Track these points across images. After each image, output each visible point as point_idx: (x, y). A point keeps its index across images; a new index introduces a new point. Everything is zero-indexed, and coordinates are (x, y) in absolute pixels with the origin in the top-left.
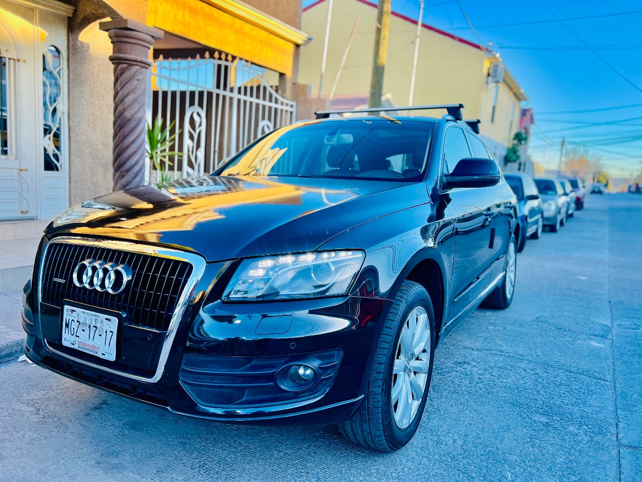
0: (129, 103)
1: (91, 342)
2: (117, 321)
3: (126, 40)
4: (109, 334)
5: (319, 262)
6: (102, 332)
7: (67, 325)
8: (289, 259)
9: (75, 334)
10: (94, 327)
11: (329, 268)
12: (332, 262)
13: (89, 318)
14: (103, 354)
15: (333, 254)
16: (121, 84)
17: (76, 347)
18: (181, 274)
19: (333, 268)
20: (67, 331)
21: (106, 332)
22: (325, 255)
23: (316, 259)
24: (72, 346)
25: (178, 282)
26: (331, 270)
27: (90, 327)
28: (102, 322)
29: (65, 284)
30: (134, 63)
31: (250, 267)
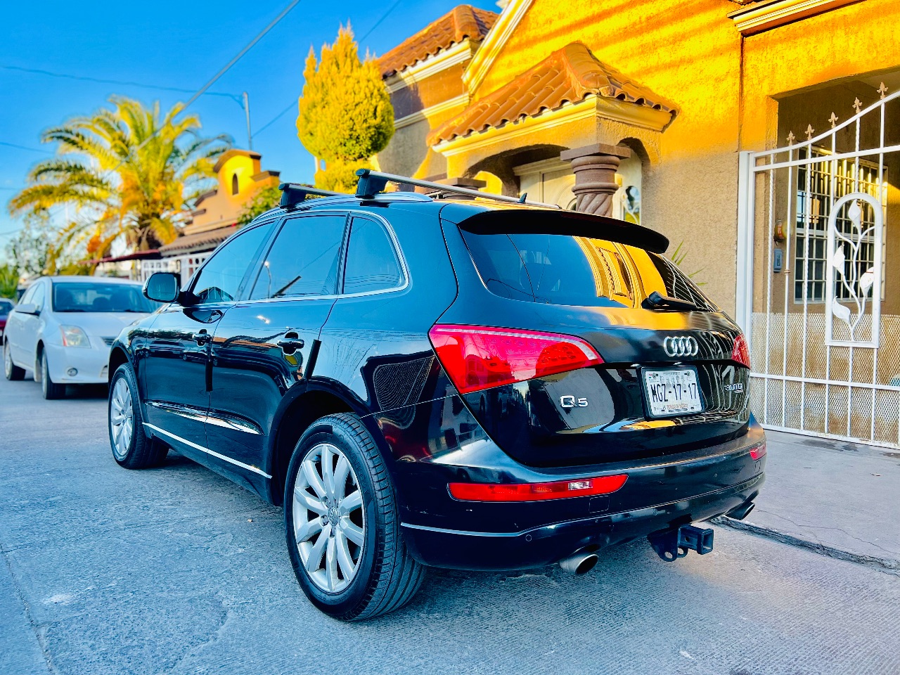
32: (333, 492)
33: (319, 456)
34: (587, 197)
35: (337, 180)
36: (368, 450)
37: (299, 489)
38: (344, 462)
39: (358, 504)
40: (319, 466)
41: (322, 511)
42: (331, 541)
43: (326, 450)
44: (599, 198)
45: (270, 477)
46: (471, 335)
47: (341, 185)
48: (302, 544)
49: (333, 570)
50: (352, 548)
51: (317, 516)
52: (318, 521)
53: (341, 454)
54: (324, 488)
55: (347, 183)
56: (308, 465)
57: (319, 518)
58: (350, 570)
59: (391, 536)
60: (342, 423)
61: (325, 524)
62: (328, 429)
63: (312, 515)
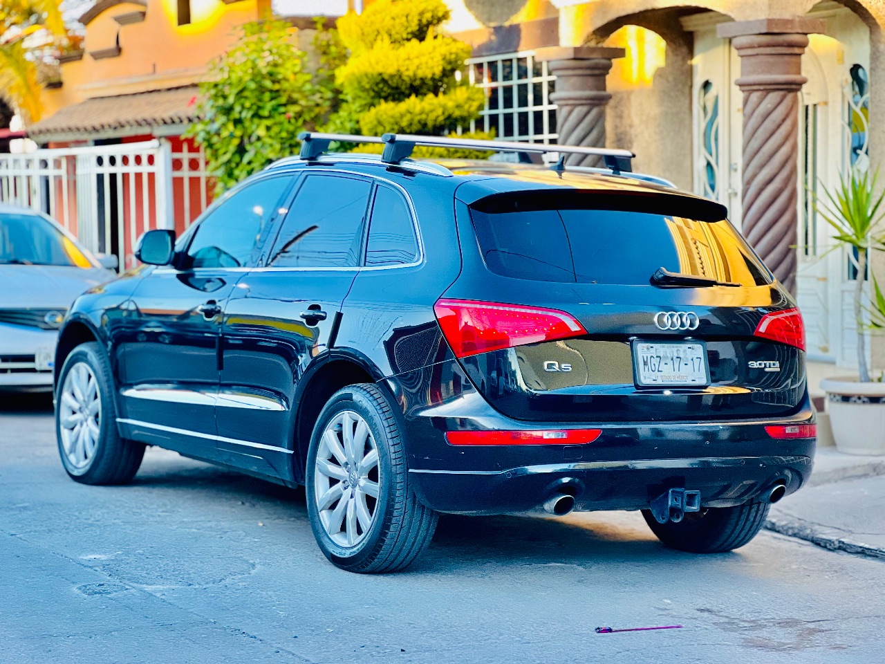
32: (353, 456)
33: (341, 425)
34: (755, 97)
35: (378, 32)
36: (384, 412)
37: (321, 459)
38: (363, 426)
39: (374, 460)
40: (340, 435)
41: (342, 477)
42: (352, 501)
43: (346, 417)
44: (773, 97)
45: (292, 452)
46: (468, 308)
47: (387, 40)
48: (323, 512)
49: (353, 527)
50: (370, 502)
51: (337, 481)
52: (339, 486)
53: (360, 419)
54: (345, 455)
55: (397, 36)
56: (329, 434)
57: (341, 483)
58: (367, 522)
59: (402, 484)
60: (362, 390)
61: (345, 489)
62: (349, 397)
63: (333, 482)
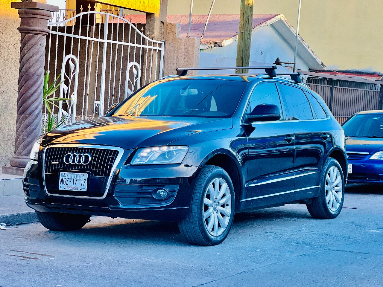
0: (34, 62)
1: (74, 186)
2: (88, 175)
3: (33, 16)
4: (83, 181)
5: (169, 150)
6: (80, 181)
7: (62, 181)
8: (156, 149)
9: (66, 183)
10: (76, 179)
11: (173, 153)
12: (175, 150)
13: (73, 176)
14: (80, 189)
15: (175, 147)
16: (27, 48)
17: (66, 189)
18: (114, 155)
19: (175, 153)
20: (62, 183)
21: (82, 180)
22: (172, 148)
23: (168, 149)
24: (64, 189)
25: (113, 158)
26: (174, 154)
27: (73, 179)
28: (80, 176)
29: (58, 165)
30: (38, 32)
31: (141, 152)
